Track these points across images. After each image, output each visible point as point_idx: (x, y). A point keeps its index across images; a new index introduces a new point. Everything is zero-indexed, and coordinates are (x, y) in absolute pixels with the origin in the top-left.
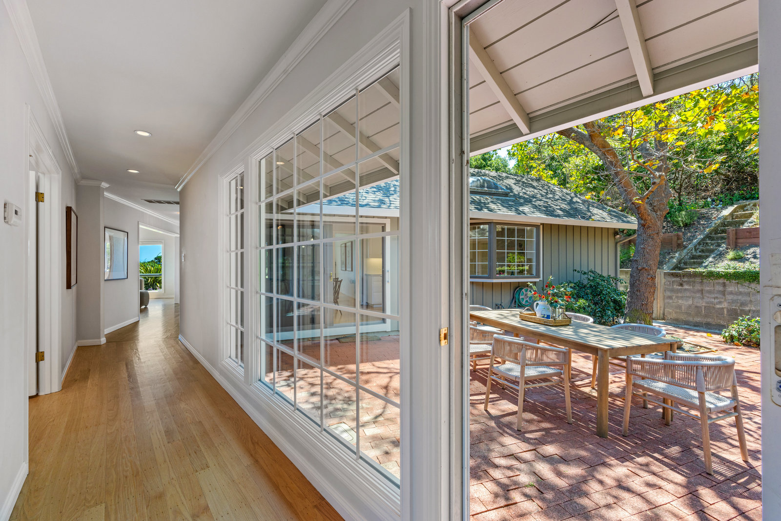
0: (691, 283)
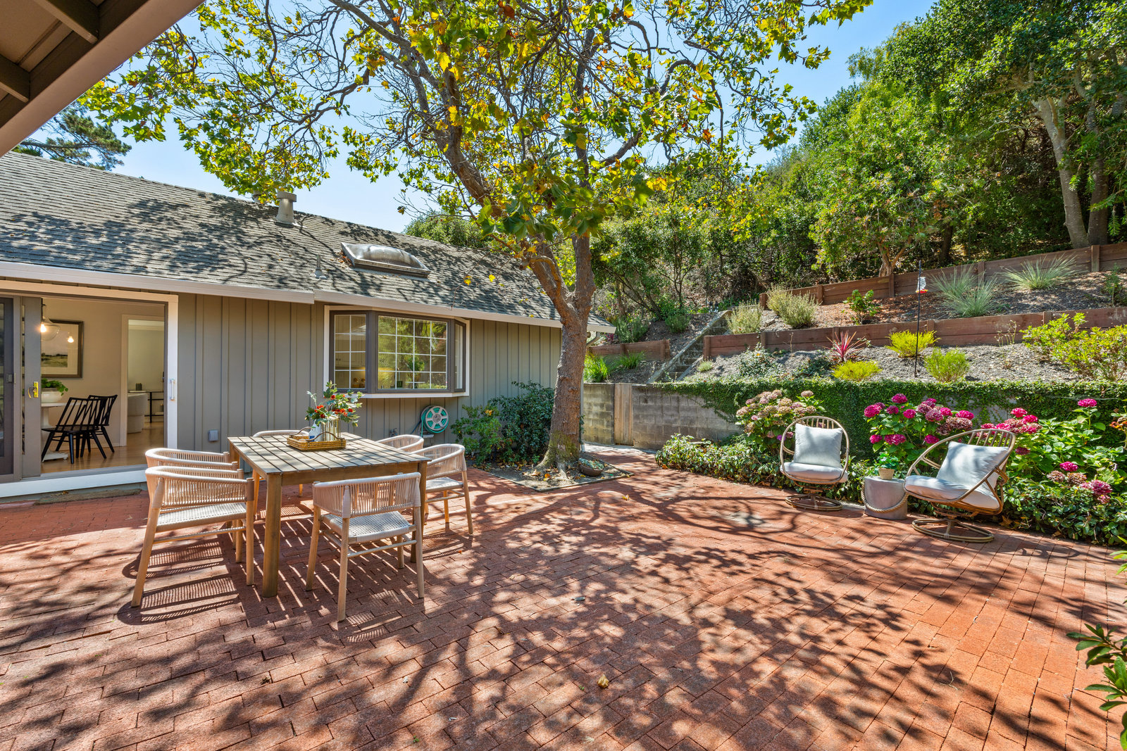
0: (653, 399)
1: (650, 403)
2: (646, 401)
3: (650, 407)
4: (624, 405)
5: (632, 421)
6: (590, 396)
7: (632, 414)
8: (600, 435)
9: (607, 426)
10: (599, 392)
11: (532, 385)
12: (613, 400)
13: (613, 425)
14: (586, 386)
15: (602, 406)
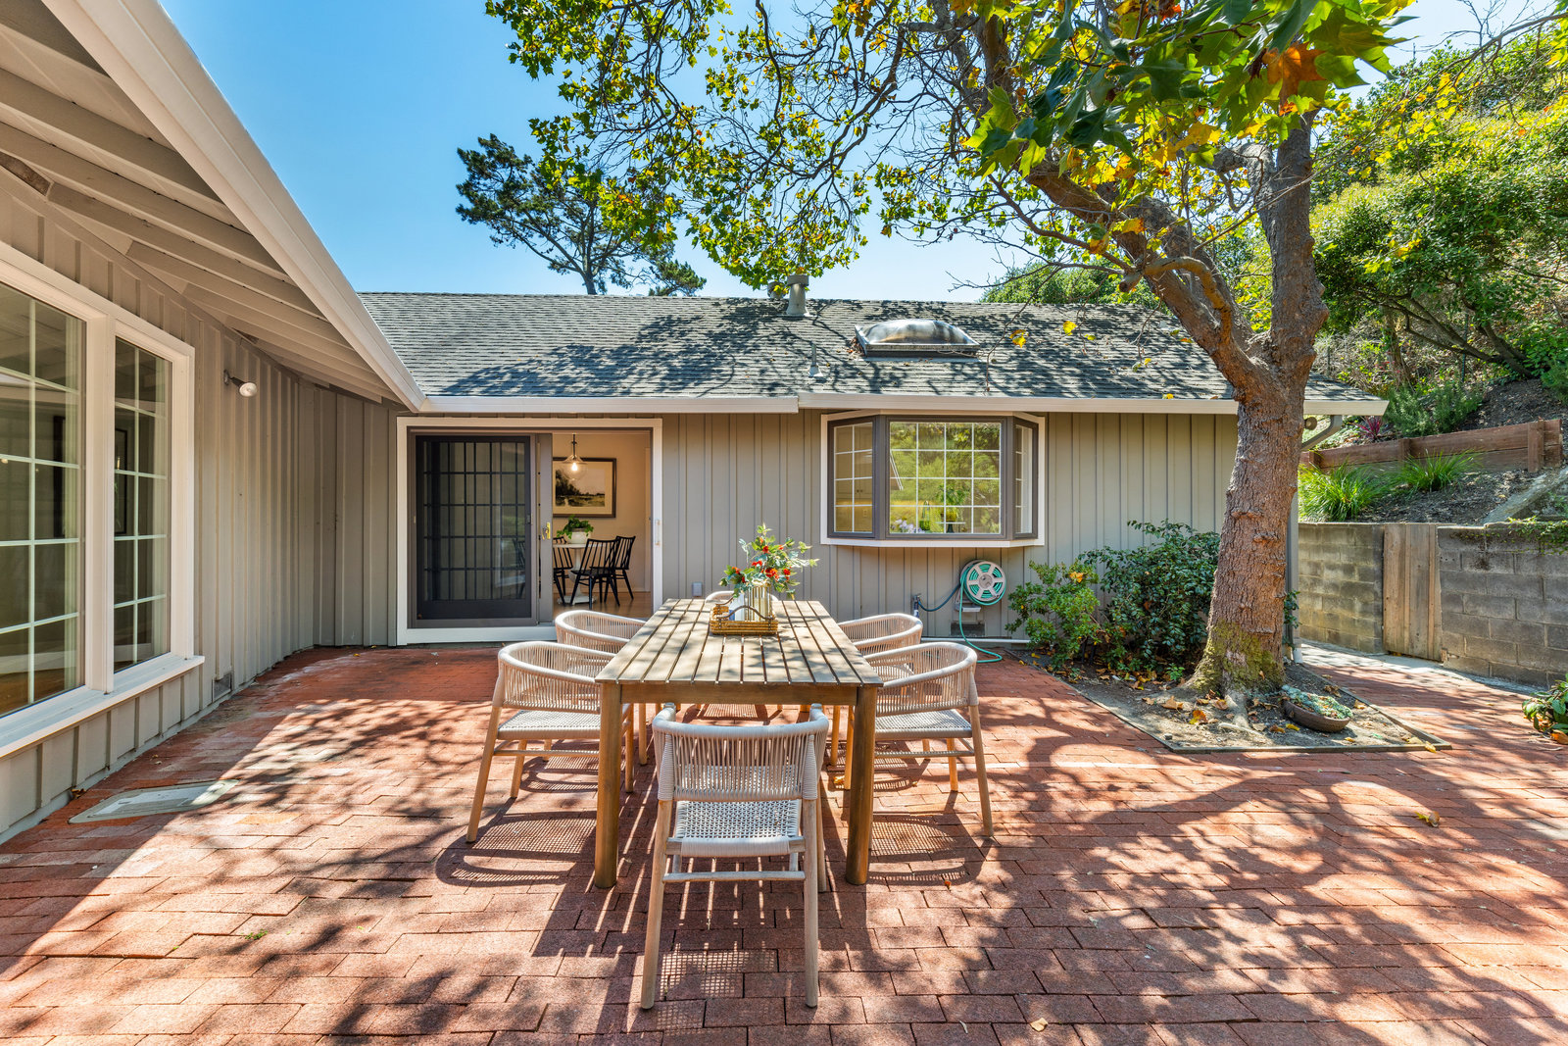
0: (1511, 560)
1: (1497, 570)
2: (1484, 564)
3: (1496, 577)
4: (1412, 571)
5: (1437, 607)
6: (1317, 549)
7: (1437, 591)
8: (1342, 629)
9: (1364, 612)
10: (1341, 542)
11: (1170, 527)
12: (1381, 558)
13: (1381, 612)
14: (1304, 529)
15: (1348, 570)
